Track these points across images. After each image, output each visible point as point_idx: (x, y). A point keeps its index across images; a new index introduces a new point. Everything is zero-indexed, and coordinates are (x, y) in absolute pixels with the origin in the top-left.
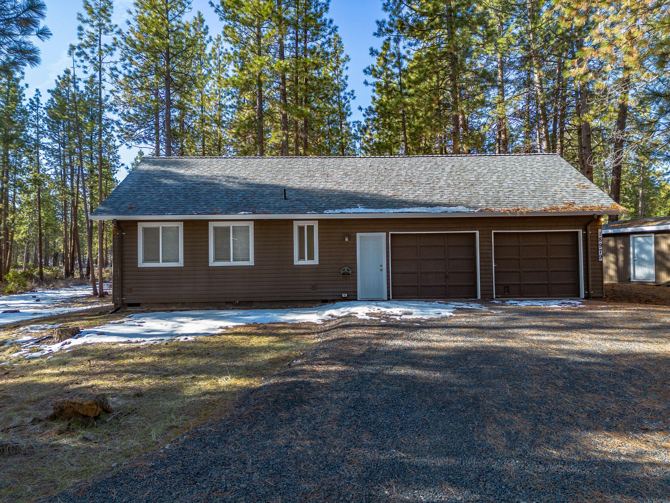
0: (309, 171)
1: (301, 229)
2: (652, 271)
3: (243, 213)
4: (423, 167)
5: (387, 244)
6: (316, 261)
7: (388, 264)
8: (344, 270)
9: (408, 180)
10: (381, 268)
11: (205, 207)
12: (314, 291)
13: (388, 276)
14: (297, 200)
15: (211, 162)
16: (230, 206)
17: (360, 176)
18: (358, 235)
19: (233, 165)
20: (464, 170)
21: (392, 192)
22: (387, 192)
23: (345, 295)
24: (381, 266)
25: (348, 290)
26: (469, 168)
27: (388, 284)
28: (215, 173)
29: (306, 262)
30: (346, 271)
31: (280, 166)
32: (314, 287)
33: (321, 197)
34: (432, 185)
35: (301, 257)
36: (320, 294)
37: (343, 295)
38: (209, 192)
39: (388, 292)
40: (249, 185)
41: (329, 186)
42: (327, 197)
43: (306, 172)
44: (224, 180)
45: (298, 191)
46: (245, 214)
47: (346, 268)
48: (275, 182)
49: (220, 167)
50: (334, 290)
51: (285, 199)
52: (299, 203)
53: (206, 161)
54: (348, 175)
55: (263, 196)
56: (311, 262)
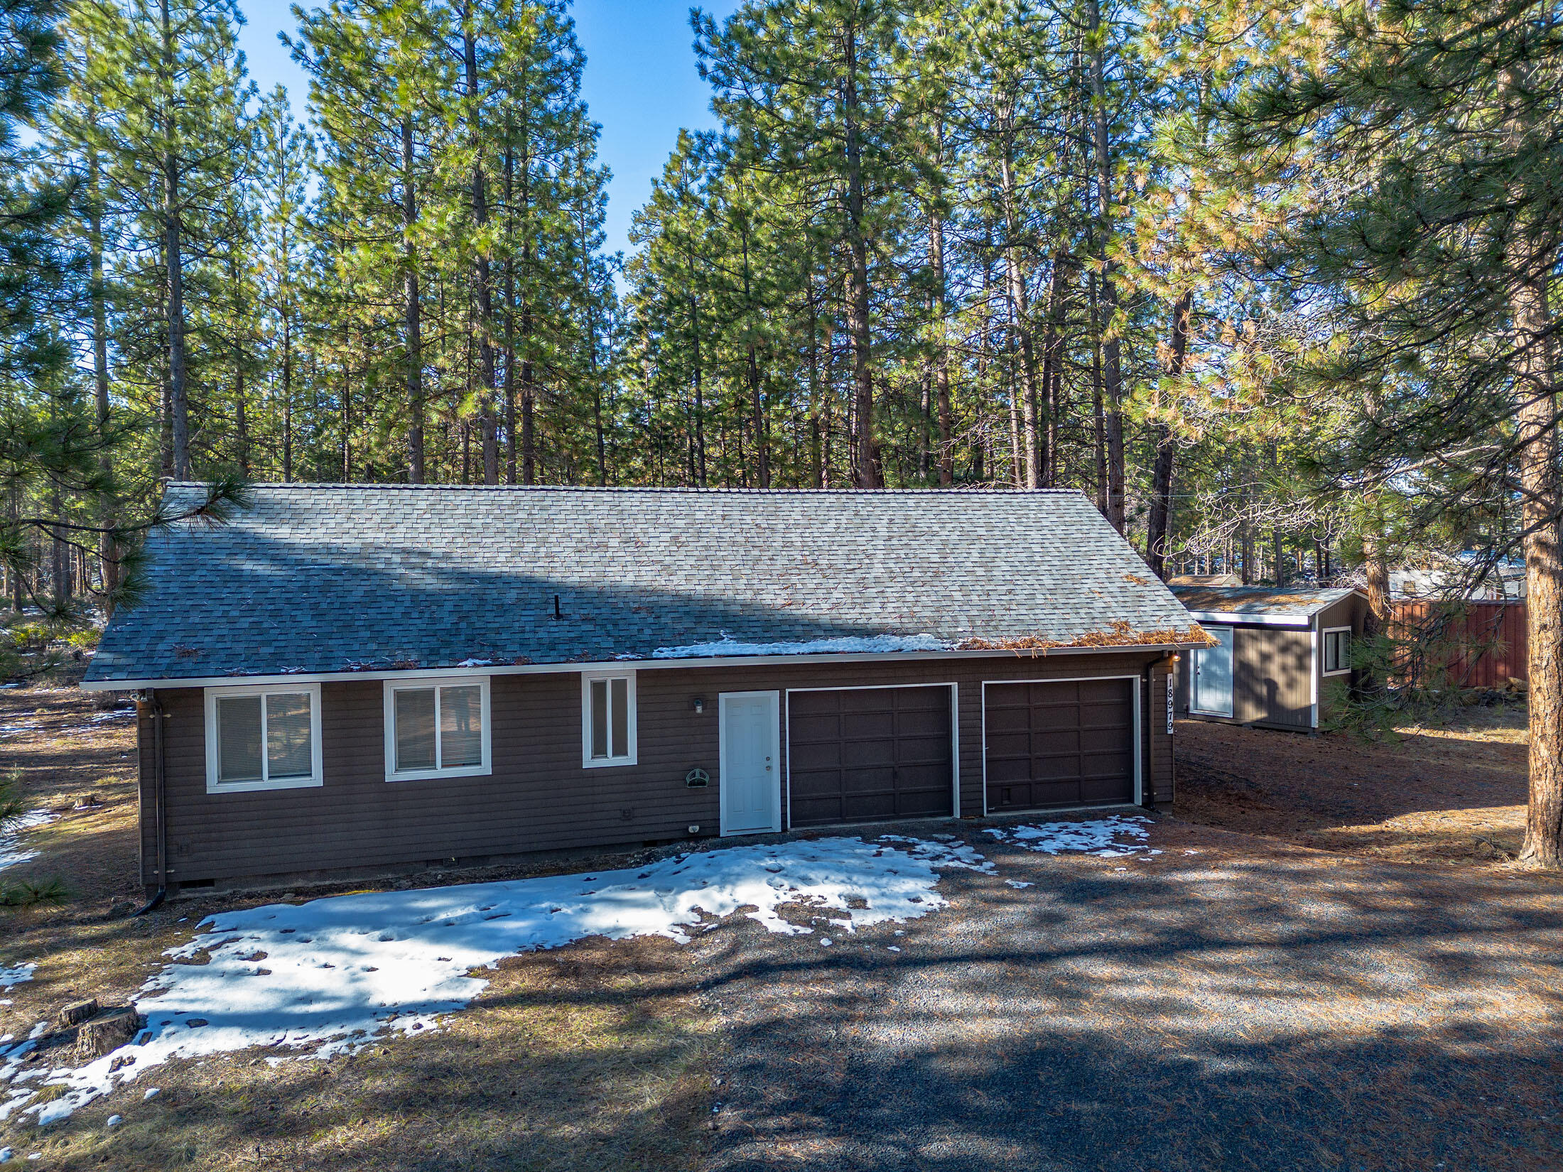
0: (593, 531)
1: (599, 688)
2: (1229, 698)
3: (469, 662)
4: (832, 524)
5: (782, 714)
6: (631, 759)
7: (783, 756)
8: (694, 775)
9: (809, 559)
10: (768, 763)
11: (375, 647)
12: (627, 823)
13: (783, 781)
14: (586, 620)
15: (351, 501)
16: (434, 642)
17: (707, 548)
18: (723, 697)
19: (408, 510)
20: (913, 531)
21: (784, 594)
22: (773, 597)
23: (694, 829)
24: (768, 759)
25: (699, 816)
26: (923, 526)
27: (783, 798)
28: (370, 536)
29: (611, 761)
30: (698, 776)
31: (522, 515)
32: (627, 815)
33: (637, 611)
34: (859, 574)
35: (599, 750)
36: (640, 829)
37: (691, 829)
38: (371, 599)
39: (784, 814)
40: (462, 576)
41: (648, 577)
42: (650, 609)
43: (585, 534)
44: (397, 559)
45: (579, 592)
46: (475, 665)
47: (697, 771)
48: (521, 567)
49: (377, 518)
50: (669, 819)
51: (559, 616)
52: (591, 627)
53: (337, 499)
54: (683, 544)
55: (502, 609)
56: (620, 761)
